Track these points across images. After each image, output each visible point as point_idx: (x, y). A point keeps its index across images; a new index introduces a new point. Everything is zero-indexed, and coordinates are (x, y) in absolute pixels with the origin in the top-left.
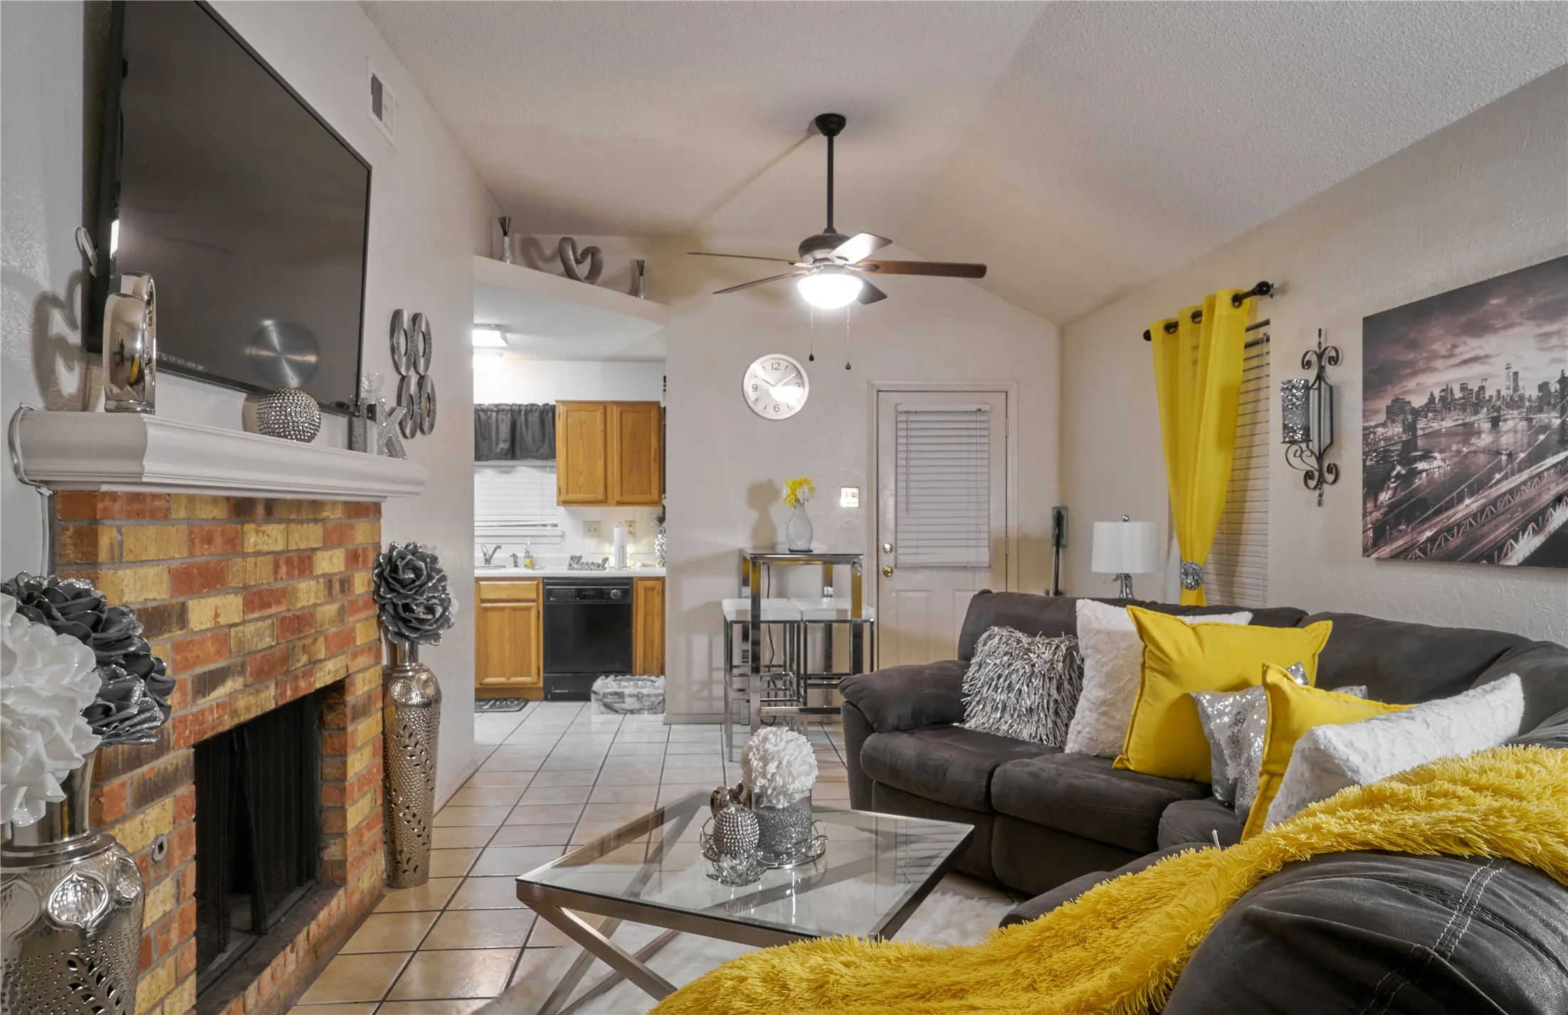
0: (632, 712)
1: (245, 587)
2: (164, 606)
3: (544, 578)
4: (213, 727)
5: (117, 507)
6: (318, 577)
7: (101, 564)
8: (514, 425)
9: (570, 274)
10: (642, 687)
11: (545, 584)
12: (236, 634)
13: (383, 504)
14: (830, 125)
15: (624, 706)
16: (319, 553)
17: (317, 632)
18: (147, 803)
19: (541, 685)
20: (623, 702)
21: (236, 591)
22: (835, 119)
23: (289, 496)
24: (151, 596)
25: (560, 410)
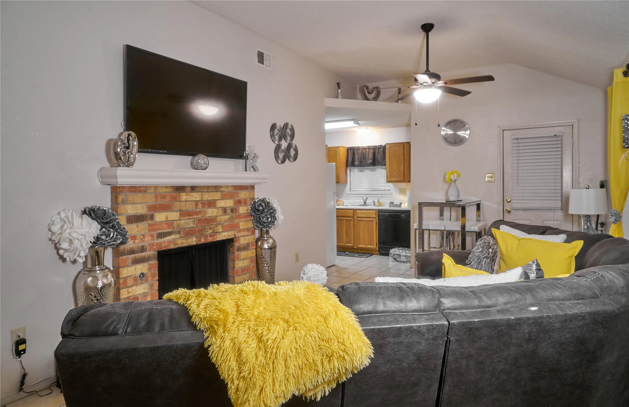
0: (404, 262)
1: (180, 210)
2: (144, 215)
3: (378, 210)
4: (166, 247)
5: (125, 190)
6: (218, 208)
7: (119, 204)
8: (374, 153)
9: (367, 99)
10: (408, 253)
11: (379, 212)
12: (176, 223)
13: (255, 186)
14: (427, 28)
15: (401, 260)
16: (219, 201)
17: (217, 224)
18: (137, 263)
19: (377, 249)
20: (400, 258)
21: (176, 211)
22: (428, 25)
23: (201, 185)
24: (139, 212)
25: (387, 147)
